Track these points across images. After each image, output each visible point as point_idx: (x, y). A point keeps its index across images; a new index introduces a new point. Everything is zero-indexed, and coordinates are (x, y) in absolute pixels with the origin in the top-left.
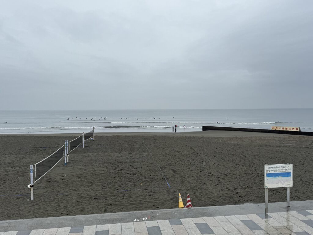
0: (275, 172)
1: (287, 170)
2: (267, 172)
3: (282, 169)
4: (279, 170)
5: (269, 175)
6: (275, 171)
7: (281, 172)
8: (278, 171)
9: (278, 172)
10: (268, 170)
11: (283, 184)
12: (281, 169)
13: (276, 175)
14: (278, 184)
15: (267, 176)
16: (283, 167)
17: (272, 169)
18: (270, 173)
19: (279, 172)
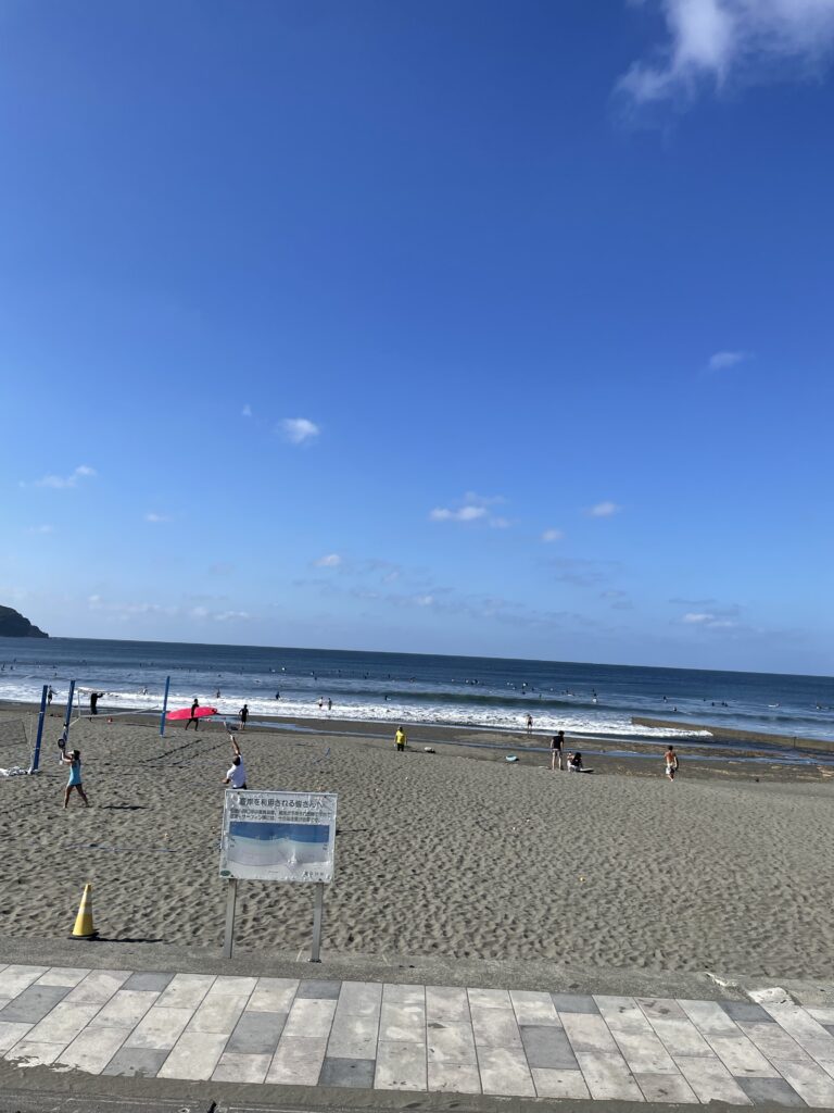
0: (262, 821)
1: (313, 814)
2: (232, 817)
3: (295, 809)
4: (280, 813)
5: (240, 829)
6: (264, 818)
7: (286, 822)
8: (277, 816)
9: (277, 821)
10: (237, 811)
11: (293, 870)
12: (289, 809)
13: (268, 832)
14: (274, 868)
15: (231, 832)
16: (298, 804)
17: (253, 807)
18: (246, 823)
19: (282, 822)
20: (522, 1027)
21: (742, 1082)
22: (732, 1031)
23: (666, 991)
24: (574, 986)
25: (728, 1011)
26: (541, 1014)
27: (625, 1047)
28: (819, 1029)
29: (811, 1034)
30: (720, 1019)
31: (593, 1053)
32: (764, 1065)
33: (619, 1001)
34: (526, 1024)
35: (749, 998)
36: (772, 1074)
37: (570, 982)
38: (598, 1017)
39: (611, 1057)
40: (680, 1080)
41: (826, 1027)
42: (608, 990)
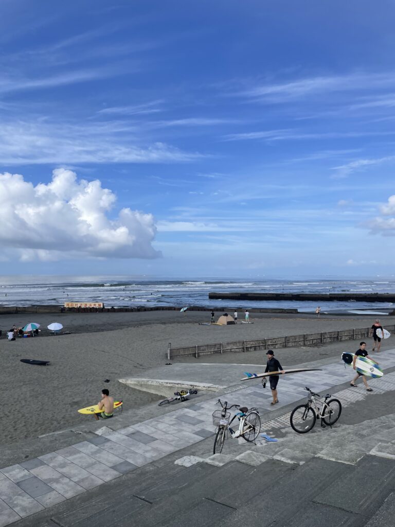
20: (18, 483)
21: (114, 468)
22: (98, 450)
23: (65, 445)
24: (27, 457)
25: (92, 443)
26: (22, 474)
27: (64, 473)
28: (127, 438)
29: (124, 440)
30: (92, 447)
31: (55, 482)
32: (117, 458)
33: (49, 455)
34: (18, 481)
35: (96, 435)
36: (122, 461)
37: (23, 456)
38: (46, 466)
39: (63, 480)
40: (93, 477)
41: (127, 436)
42: (42, 452)
